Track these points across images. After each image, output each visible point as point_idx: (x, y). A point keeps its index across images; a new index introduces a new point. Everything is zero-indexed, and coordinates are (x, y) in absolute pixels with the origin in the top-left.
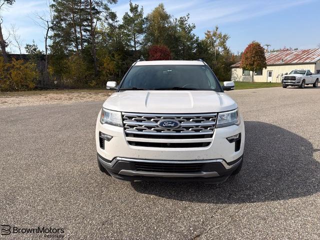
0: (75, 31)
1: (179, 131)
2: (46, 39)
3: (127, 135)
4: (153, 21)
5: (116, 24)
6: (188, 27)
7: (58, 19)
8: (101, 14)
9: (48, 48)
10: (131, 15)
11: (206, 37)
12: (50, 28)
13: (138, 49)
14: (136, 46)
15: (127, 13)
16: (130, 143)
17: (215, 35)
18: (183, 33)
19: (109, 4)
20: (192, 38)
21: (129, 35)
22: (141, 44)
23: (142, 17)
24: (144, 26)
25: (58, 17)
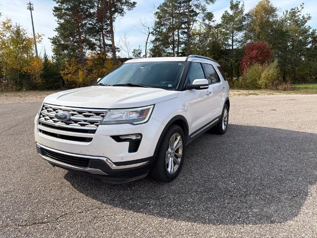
0: (173, 34)
1: (68, 124)
2: (147, 43)
3: (40, 123)
4: (256, 16)
5: (212, 24)
6: (301, 18)
7: (159, 24)
8: (199, 15)
9: (149, 51)
10: (231, 13)
12: (152, 33)
13: (235, 47)
14: (234, 44)
15: (226, 12)
16: (40, 130)
18: (294, 27)
19: (207, 5)
20: (306, 31)
21: (227, 34)
22: (239, 42)
23: (242, 14)
24: (244, 23)
25: (158, 22)
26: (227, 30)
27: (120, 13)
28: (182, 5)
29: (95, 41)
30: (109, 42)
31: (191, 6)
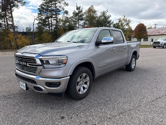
0: (48, 20)
2: (34, 24)
5: (68, 16)
6: (107, 16)
7: (40, 15)
8: (61, 11)
9: (35, 29)
10: (77, 11)
11: (119, 21)
12: (36, 19)
15: (75, 11)
17: (123, 20)
19: (65, 7)
20: (110, 22)
21: (76, 21)
22: (82, 26)
23: (82, 12)
24: (83, 17)
25: (40, 13)
26: (76, 19)
27: (17, 7)
28: (52, 5)
29: (1, 22)
30: (11, 23)
31: (57, 7)
